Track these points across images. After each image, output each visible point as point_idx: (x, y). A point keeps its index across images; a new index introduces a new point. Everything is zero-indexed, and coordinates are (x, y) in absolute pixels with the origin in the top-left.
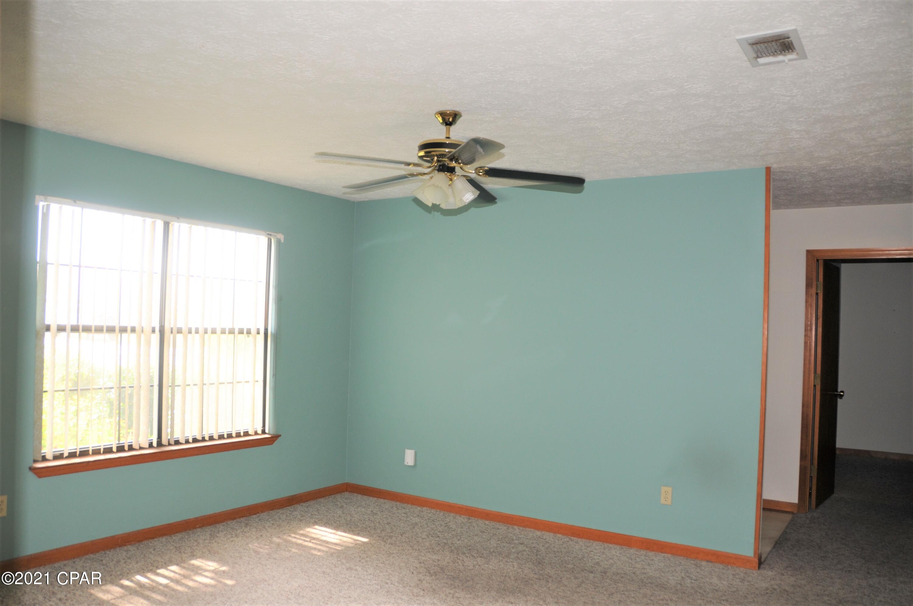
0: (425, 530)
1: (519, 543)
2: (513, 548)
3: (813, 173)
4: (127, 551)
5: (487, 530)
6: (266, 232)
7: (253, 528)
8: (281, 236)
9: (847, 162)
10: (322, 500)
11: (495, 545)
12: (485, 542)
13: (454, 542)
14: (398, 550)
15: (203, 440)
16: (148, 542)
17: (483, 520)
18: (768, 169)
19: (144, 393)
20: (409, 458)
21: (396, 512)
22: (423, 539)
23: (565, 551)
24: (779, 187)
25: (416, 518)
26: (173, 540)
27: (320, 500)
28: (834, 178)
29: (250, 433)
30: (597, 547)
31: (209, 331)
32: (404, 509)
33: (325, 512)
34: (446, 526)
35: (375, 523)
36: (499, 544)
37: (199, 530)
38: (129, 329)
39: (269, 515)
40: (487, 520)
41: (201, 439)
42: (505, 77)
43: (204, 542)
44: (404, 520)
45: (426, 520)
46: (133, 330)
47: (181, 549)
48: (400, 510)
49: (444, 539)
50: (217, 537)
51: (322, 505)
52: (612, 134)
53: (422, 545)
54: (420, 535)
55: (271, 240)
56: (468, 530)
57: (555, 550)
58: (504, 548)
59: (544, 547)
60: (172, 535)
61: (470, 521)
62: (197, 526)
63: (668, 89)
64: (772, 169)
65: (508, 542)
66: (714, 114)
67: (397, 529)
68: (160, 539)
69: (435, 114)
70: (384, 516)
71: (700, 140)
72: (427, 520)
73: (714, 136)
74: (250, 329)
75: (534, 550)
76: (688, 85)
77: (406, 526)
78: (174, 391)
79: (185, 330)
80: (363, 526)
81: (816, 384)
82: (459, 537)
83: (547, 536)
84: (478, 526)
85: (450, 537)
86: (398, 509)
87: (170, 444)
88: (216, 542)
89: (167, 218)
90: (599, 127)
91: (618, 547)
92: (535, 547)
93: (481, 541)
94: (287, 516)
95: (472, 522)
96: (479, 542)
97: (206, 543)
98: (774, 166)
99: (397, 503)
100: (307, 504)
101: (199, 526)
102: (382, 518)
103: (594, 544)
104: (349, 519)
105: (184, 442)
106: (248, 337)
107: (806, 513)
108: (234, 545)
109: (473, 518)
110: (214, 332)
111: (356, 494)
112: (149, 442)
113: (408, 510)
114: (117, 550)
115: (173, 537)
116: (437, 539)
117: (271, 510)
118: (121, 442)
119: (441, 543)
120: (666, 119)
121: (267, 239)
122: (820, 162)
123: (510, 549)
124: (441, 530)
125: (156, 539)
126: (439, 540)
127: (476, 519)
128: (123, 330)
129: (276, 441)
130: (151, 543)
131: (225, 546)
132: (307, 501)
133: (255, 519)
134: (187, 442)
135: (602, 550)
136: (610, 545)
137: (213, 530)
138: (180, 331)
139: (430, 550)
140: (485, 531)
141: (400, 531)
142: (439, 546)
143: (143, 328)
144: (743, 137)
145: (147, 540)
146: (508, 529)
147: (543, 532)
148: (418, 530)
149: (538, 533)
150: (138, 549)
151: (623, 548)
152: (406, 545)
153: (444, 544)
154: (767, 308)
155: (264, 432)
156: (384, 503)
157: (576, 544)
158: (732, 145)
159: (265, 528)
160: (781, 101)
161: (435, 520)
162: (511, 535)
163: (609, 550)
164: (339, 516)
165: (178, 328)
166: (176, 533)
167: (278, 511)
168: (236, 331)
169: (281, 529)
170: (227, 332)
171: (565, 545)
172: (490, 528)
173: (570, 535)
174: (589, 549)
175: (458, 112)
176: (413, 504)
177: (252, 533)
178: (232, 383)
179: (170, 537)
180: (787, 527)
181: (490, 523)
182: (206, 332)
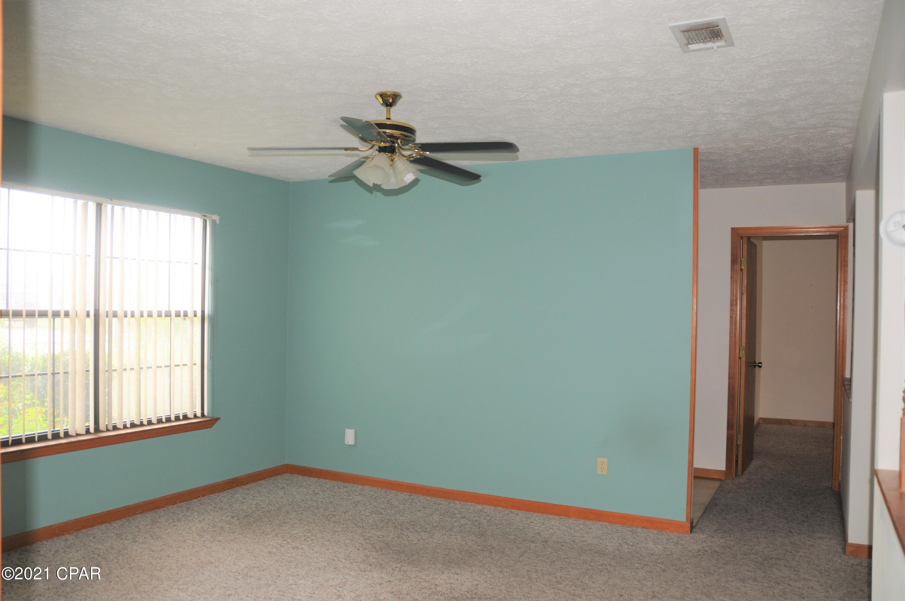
0: (368, 507)
1: (461, 517)
2: (455, 522)
3: (738, 154)
4: (65, 540)
5: (429, 506)
6: (201, 213)
7: (195, 512)
8: (216, 218)
9: (769, 144)
10: (263, 482)
11: (438, 520)
12: (427, 518)
13: (397, 519)
14: (343, 528)
15: (142, 424)
16: (86, 530)
17: (424, 496)
18: (696, 150)
19: (79, 379)
20: (350, 437)
21: (337, 491)
22: (366, 516)
23: (506, 523)
24: (705, 167)
25: (359, 497)
26: (113, 527)
27: (261, 482)
28: (757, 159)
29: (189, 416)
30: (537, 517)
31: (145, 314)
32: (346, 487)
33: (267, 493)
34: (388, 503)
35: (318, 502)
36: (441, 518)
37: (140, 515)
38: (62, 314)
39: (210, 499)
40: (428, 496)
41: (139, 423)
42: (447, 60)
43: (146, 527)
44: (346, 499)
45: (368, 498)
46: (67, 314)
47: (122, 535)
48: (342, 489)
49: (387, 515)
50: (159, 522)
51: (263, 486)
52: (548, 116)
53: (366, 522)
54: (363, 513)
55: (206, 221)
56: (410, 506)
57: (497, 522)
58: (446, 522)
59: (485, 521)
60: (112, 522)
61: (412, 497)
62: (137, 513)
63: (603, 72)
64: (699, 150)
65: (450, 516)
66: (646, 97)
67: (340, 507)
68: (100, 527)
69: (377, 94)
70: (327, 496)
71: (632, 122)
72: (370, 498)
73: (645, 118)
74: (187, 311)
75: (476, 523)
76: (622, 69)
77: (348, 504)
78: (111, 376)
79: (120, 313)
80: (305, 506)
81: (741, 356)
82: (402, 514)
83: (488, 509)
84: (419, 502)
85: (393, 513)
86: (339, 488)
87: (108, 430)
88: (157, 527)
89: (100, 200)
90: (536, 109)
91: (557, 518)
92: (476, 520)
93: (423, 516)
94: (228, 499)
95: (413, 499)
96: (422, 517)
97: (148, 529)
98: (702, 148)
99: (338, 483)
100: (248, 487)
101: (139, 512)
102: (324, 497)
103: (534, 516)
104: (291, 500)
105: (122, 427)
106: (185, 319)
107: (733, 479)
108: (176, 529)
109: (414, 494)
110: (150, 315)
111: (296, 475)
112: (86, 428)
113: (349, 489)
114: (55, 540)
115: (113, 524)
116: (381, 516)
117: (212, 494)
118: (56, 429)
119: (385, 519)
120: (600, 101)
121: (202, 220)
122: (745, 144)
123: (453, 522)
124: (383, 507)
125: (95, 527)
126: (382, 516)
127: (418, 496)
128: (56, 314)
129: (215, 424)
130: (90, 531)
131: (168, 531)
132: (247, 483)
133: (196, 503)
134: (125, 427)
135: (542, 521)
136: (550, 516)
137: (154, 515)
138: (115, 315)
139: (375, 527)
140: (427, 506)
141: (343, 509)
142: (382, 523)
143: (76, 311)
144: (673, 119)
145: (85, 529)
146: (450, 503)
147: (484, 506)
148: (361, 508)
149: (479, 507)
150: (77, 538)
151: (562, 518)
152: (350, 523)
153: (388, 520)
154: (696, 283)
155: (203, 415)
156: (325, 483)
157: (516, 516)
158: (662, 127)
159: (207, 512)
160: (710, 85)
161: (377, 498)
162: (453, 509)
163: (549, 520)
164: (281, 497)
165: (113, 311)
166: (117, 520)
167: (219, 494)
168: (173, 314)
169: (223, 512)
170: (163, 315)
171: (506, 518)
172: (431, 503)
173: (510, 508)
174: (529, 521)
175: (399, 93)
176: (354, 483)
177: (194, 517)
178: (170, 366)
179: (110, 524)
180: (716, 493)
181: (432, 498)
182: (142, 316)
